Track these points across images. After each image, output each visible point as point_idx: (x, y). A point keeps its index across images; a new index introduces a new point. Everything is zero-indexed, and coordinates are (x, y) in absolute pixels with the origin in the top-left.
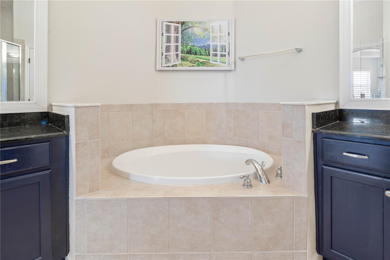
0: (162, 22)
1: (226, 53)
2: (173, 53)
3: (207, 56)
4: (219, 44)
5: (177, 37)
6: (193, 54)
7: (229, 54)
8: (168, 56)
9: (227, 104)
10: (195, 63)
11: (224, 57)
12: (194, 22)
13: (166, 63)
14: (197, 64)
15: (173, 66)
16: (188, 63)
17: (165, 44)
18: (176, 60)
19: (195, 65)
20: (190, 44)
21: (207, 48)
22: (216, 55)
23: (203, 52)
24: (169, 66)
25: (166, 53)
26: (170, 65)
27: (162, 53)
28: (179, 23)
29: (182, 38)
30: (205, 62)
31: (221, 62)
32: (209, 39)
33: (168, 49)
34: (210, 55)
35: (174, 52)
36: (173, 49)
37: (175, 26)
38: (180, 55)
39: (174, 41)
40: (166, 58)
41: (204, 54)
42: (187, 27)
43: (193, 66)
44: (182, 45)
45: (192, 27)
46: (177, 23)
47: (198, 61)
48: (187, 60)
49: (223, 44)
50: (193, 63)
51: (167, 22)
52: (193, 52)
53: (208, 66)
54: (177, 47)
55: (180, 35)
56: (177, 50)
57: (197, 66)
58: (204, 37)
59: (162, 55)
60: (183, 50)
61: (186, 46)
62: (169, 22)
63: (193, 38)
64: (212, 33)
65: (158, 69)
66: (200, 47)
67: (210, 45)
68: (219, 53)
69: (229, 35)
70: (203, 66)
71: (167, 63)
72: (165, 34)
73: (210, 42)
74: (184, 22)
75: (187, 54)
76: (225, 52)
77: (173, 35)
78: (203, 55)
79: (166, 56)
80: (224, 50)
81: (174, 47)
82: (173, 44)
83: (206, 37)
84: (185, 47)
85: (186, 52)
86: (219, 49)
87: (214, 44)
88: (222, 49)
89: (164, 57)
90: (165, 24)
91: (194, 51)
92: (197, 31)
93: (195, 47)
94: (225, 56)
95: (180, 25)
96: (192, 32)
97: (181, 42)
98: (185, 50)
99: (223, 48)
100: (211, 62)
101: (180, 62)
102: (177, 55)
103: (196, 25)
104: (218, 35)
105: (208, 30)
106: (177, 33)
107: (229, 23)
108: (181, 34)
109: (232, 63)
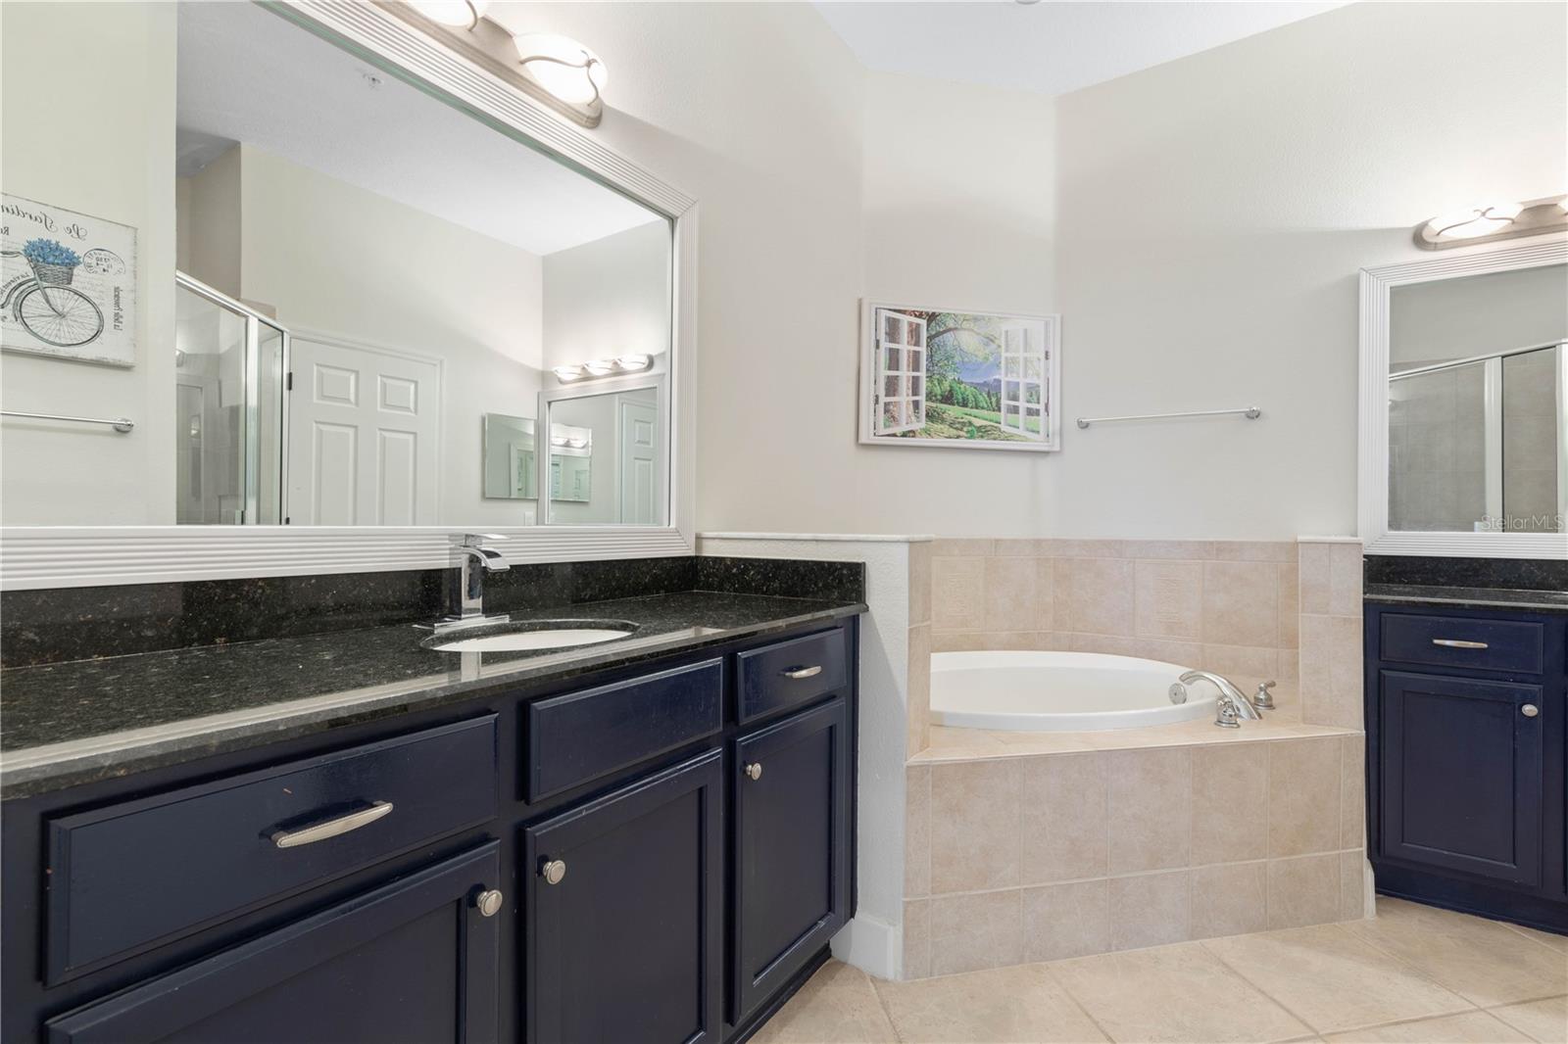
0: (876, 309)
1: (1041, 407)
2: (904, 398)
3: (994, 410)
4: (1023, 381)
5: (917, 354)
6: (958, 403)
7: (1047, 410)
8: (892, 407)
10: (961, 430)
11: (1035, 417)
12: (962, 315)
13: (886, 426)
14: (968, 432)
15: (904, 435)
16: (945, 428)
17: (884, 373)
18: (913, 418)
19: (961, 433)
20: (951, 376)
21: (993, 390)
22: (1015, 410)
23: (983, 399)
24: (894, 435)
25: (886, 396)
26: (898, 430)
27: (877, 397)
28: (920, 315)
29: (930, 357)
30: (989, 428)
31: (1027, 430)
32: (998, 366)
33: (892, 386)
34: (999, 410)
35: (908, 395)
36: (904, 386)
37: (910, 324)
38: (924, 405)
39: (908, 366)
40: (886, 411)
41: (986, 406)
42: (941, 330)
43: (958, 437)
44: (930, 377)
45: (956, 329)
46: (916, 316)
47: (970, 424)
48: (943, 421)
49: (1035, 381)
50: (957, 429)
51: (890, 310)
52: (957, 399)
53: (995, 439)
54: (916, 381)
55: (923, 349)
56: (915, 392)
57: (966, 438)
58: (987, 359)
59: (877, 402)
60: (931, 393)
61: (940, 382)
62: (895, 311)
63: (957, 359)
64: (1007, 351)
65: (863, 439)
66: (976, 386)
67: (999, 381)
68: (1022, 404)
69: (1047, 358)
70: (982, 437)
71: (889, 426)
72: (885, 345)
73: (1000, 374)
74: (934, 313)
75: (941, 402)
76: (1038, 403)
77: (905, 347)
78: (983, 408)
79: (886, 404)
80: (1035, 399)
81: (908, 381)
82: (905, 374)
83: (991, 359)
84: (936, 382)
85: (939, 397)
86: (1022, 394)
87: (1010, 379)
88: (1031, 395)
89: (881, 407)
90: (884, 314)
91: (960, 397)
92: (967, 341)
93: (962, 386)
94: (1037, 413)
95: (923, 322)
96: (956, 343)
97: (928, 370)
98: (938, 390)
99: (1033, 391)
100: (1003, 427)
101: (923, 424)
102: (916, 404)
103: (965, 325)
104: (1021, 355)
105: (997, 341)
106: (917, 344)
107: (1047, 324)
108: (928, 346)
109: (1054, 434)
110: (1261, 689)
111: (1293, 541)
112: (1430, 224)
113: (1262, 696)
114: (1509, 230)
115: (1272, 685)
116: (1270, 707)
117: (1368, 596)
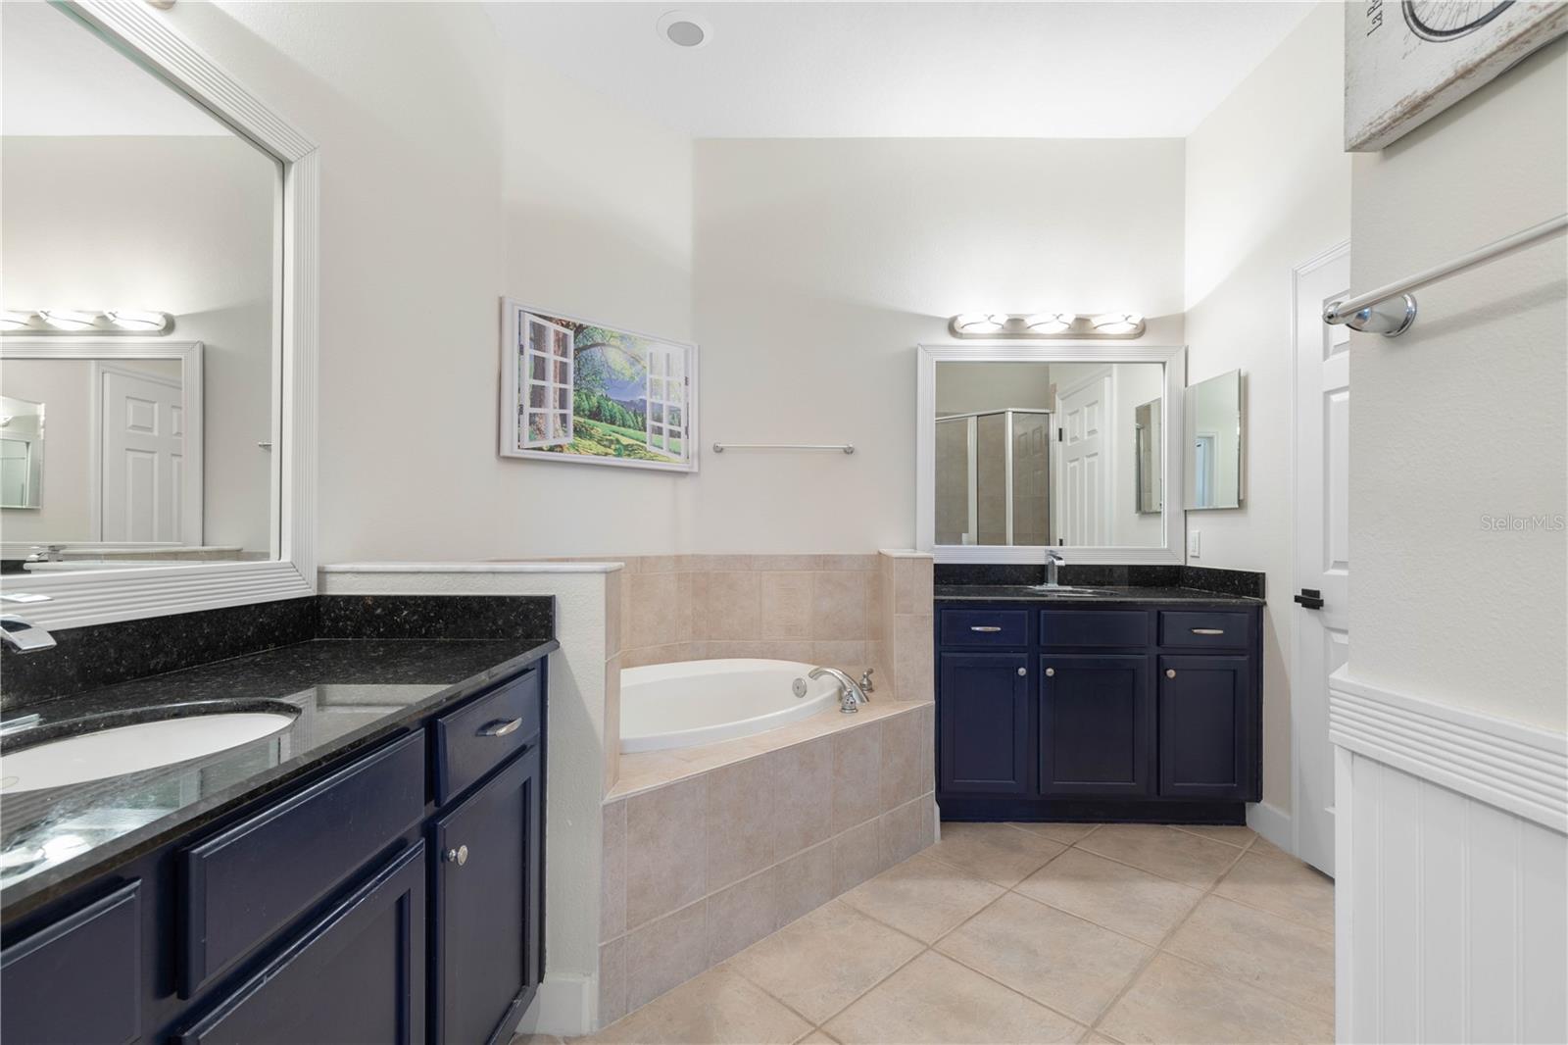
0: (520, 311)
1: (682, 430)
2: (551, 410)
3: (640, 430)
4: (665, 404)
5: (564, 365)
6: (606, 421)
7: (687, 433)
8: (537, 419)
9: (678, 559)
10: (609, 447)
11: (677, 439)
12: (610, 331)
13: (531, 439)
14: (615, 450)
15: (551, 449)
16: (593, 444)
17: (529, 382)
18: (561, 432)
19: (609, 451)
20: (599, 392)
21: (639, 409)
22: (659, 431)
23: (630, 418)
24: (540, 449)
25: (531, 406)
26: (545, 444)
27: (521, 406)
28: (567, 325)
29: (578, 370)
30: (635, 447)
31: (670, 450)
32: (643, 387)
33: (538, 397)
34: (645, 431)
35: (555, 408)
36: (551, 397)
37: (557, 333)
38: (572, 419)
39: (555, 377)
40: (532, 423)
41: (632, 425)
42: (589, 344)
43: (606, 454)
44: (577, 391)
45: (603, 345)
46: (562, 325)
47: (618, 441)
48: (591, 437)
49: (676, 404)
50: (605, 446)
51: (534, 314)
52: (605, 415)
53: (641, 458)
54: (563, 393)
55: (570, 361)
56: (563, 404)
57: (615, 456)
58: (632, 378)
59: (521, 412)
60: (579, 407)
61: (588, 397)
62: (540, 316)
63: (605, 375)
64: (651, 372)
65: (505, 452)
66: (623, 404)
67: (644, 402)
68: (665, 426)
69: (686, 384)
70: (629, 455)
71: (535, 439)
72: (529, 351)
73: (645, 395)
74: (581, 325)
75: (589, 418)
76: (680, 425)
77: (551, 357)
78: (629, 427)
79: (532, 415)
80: (676, 420)
81: (555, 393)
82: (551, 385)
83: (637, 379)
84: (584, 397)
85: (586, 412)
86: (665, 415)
87: (654, 400)
88: (673, 418)
89: (526, 418)
90: (528, 318)
91: (608, 414)
92: (614, 358)
93: (610, 403)
94: (678, 435)
95: (570, 333)
96: (603, 359)
97: (575, 383)
98: (585, 405)
99: (675, 413)
100: (647, 446)
101: (571, 439)
102: (564, 418)
103: (613, 342)
104: (664, 379)
105: (642, 362)
106: (564, 354)
107: (686, 352)
108: (575, 358)
109: (693, 456)
110: (864, 676)
111: (876, 553)
112: (959, 318)
113: (865, 683)
114: (1000, 332)
115: (871, 672)
116: (871, 690)
117: (938, 597)
